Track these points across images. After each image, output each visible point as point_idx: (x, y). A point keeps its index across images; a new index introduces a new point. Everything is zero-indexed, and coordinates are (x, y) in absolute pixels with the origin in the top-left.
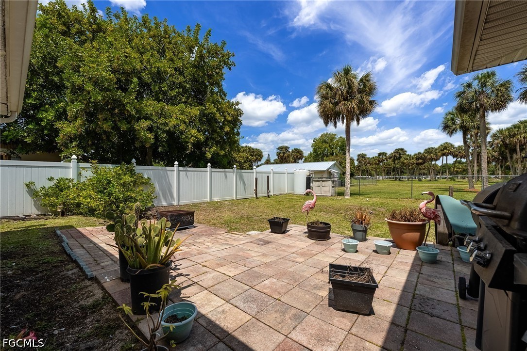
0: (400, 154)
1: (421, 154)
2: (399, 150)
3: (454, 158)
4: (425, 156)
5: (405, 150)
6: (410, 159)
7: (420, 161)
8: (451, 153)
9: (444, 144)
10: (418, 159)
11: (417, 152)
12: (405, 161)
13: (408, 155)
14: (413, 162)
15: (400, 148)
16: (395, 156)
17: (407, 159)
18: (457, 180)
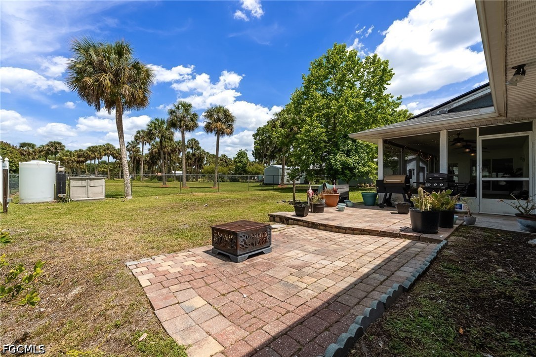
0: (56, 148)
1: (82, 151)
2: (55, 143)
3: (114, 159)
4: (88, 155)
5: (63, 144)
6: (71, 156)
7: (82, 159)
8: (112, 155)
9: (106, 144)
10: (79, 157)
11: (78, 149)
12: (65, 157)
13: (68, 151)
14: (74, 159)
15: (56, 141)
16: (49, 150)
17: (67, 156)
18: (116, 179)
